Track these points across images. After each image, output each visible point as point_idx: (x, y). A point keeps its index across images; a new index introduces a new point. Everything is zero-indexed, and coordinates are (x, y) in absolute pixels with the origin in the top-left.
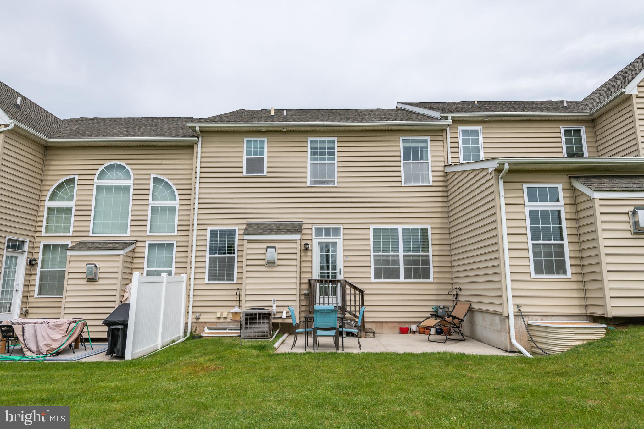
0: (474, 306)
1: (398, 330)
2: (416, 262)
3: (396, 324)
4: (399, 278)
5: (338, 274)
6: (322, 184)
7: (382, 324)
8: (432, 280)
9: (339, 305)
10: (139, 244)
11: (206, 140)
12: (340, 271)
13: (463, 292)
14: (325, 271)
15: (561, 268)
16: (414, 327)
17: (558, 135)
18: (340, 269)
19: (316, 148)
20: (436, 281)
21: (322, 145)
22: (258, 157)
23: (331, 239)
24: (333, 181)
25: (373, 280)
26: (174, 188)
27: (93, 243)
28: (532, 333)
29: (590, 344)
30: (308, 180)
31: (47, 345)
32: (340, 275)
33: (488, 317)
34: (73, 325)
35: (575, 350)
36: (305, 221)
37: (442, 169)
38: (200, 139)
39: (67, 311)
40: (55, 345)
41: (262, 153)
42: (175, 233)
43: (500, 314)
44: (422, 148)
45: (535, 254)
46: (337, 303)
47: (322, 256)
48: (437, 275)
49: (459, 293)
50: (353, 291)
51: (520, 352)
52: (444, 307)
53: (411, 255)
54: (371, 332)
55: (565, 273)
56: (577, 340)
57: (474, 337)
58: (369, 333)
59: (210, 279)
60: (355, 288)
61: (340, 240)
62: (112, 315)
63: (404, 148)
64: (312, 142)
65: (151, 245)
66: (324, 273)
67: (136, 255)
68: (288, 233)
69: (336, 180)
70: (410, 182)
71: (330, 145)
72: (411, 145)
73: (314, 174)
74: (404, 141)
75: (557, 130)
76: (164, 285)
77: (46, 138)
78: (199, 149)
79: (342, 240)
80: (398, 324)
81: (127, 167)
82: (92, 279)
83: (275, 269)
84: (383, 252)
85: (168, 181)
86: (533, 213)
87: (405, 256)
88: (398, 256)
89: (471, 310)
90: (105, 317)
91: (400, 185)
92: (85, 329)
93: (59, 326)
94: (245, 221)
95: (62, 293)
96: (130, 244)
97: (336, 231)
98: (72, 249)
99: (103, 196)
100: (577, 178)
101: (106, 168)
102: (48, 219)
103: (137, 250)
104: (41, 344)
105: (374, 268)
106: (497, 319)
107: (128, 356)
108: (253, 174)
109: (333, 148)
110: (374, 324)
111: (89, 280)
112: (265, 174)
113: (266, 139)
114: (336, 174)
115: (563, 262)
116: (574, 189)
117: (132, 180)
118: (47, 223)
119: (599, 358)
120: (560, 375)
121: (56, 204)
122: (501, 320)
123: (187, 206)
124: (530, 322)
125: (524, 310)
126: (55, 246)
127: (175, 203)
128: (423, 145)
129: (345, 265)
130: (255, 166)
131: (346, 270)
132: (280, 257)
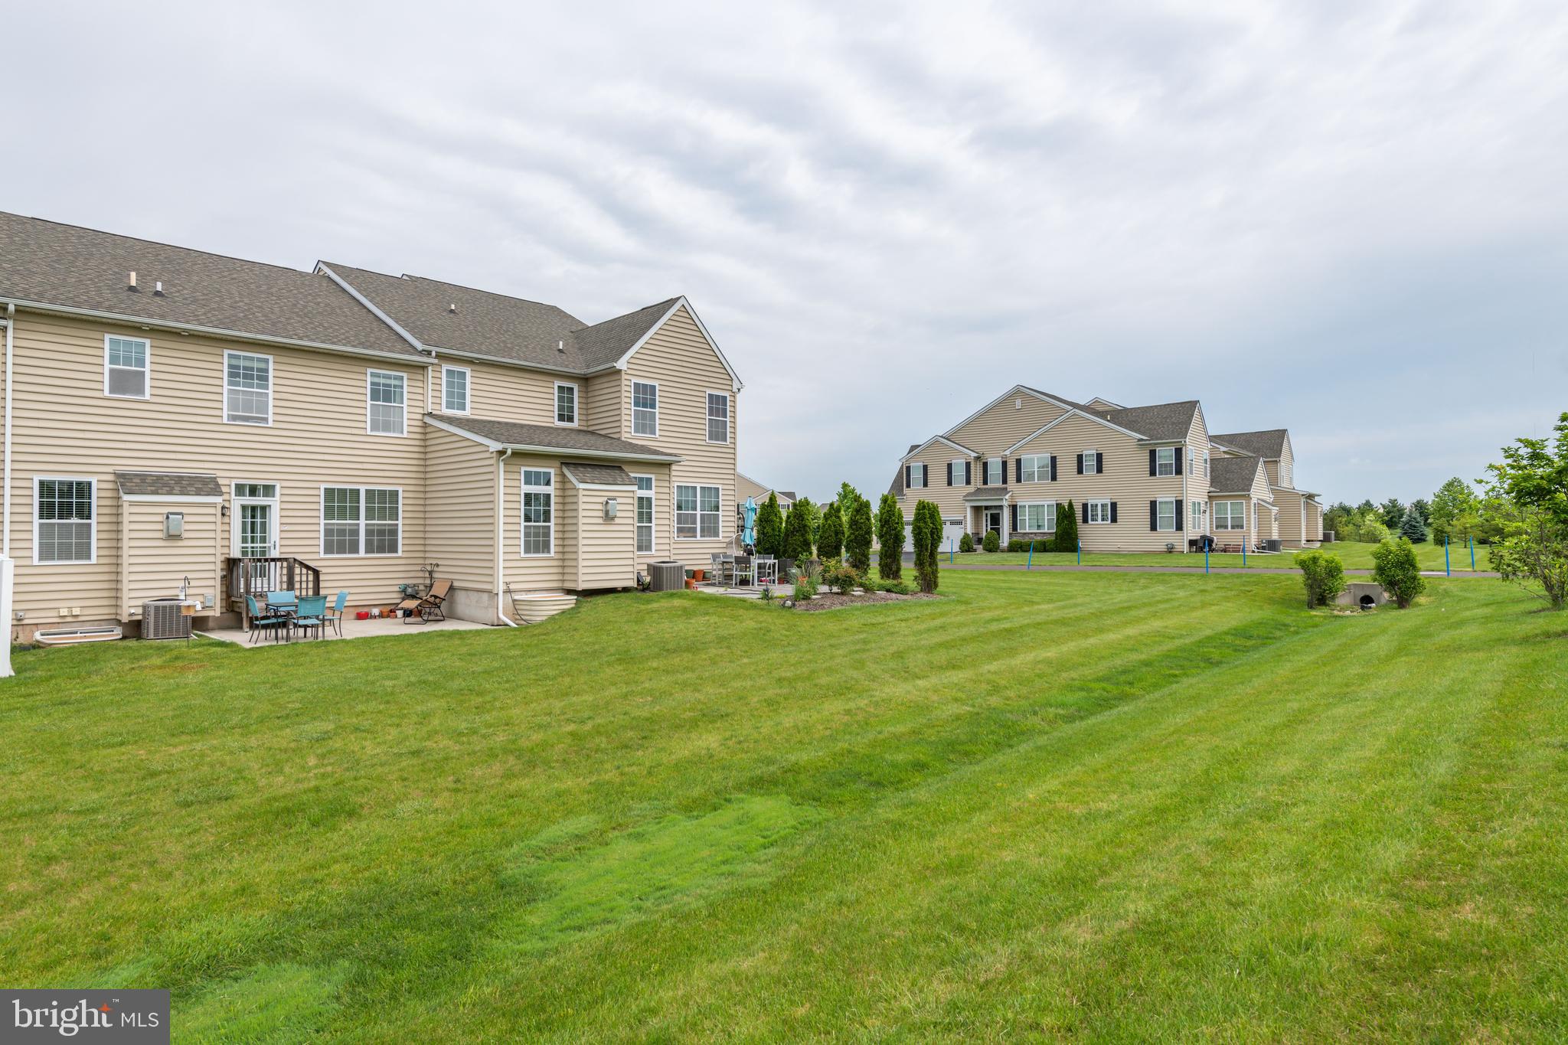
0: (456, 584)
1: (353, 616)
2: (381, 533)
3: (351, 609)
4: (357, 552)
5: (272, 548)
6: (248, 421)
8: (400, 554)
11: (23, 326)
12: (276, 545)
13: (440, 569)
14: (249, 545)
15: (546, 547)
16: (376, 611)
17: (551, 391)
18: (275, 542)
19: (238, 367)
20: (406, 555)
21: (248, 364)
22: (133, 368)
23: (259, 501)
24: (266, 420)
25: (322, 555)
28: (517, 607)
29: (563, 612)
30: (225, 413)
32: (275, 549)
33: (474, 596)
35: (552, 618)
36: (219, 474)
37: (420, 417)
38: (13, 323)
41: (141, 363)
43: (489, 592)
44: (395, 386)
45: (527, 535)
47: (244, 524)
48: (406, 548)
49: (436, 569)
50: (304, 571)
51: (507, 625)
52: (414, 585)
53: (375, 524)
55: (549, 552)
56: (553, 610)
57: (453, 616)
59: (43, 559)
60: (308, 568)
61: (274, 503)
63: (372, 384)
64: (230, 356)
66: (247, 548)
68: (202, 493)
69: (271, 417)
70: (379, 430)
71: (262, 365)
72: (382, 381)
73: (233, 405)
74: (373, 375)
75: (551, 385)
79: (279, 502)
80: (354, 608)
83: (180, 543)
84: (337, 520)
86: (528, 496)
87: (367, 525)
88: (358, 525)
89: (452, 588)
91: (364, 434)
94: (110, 469)
97: (269, 490)
100: (567, 464)
105: (325, 540)
106: (485, 596)
108: (124, 394)
109: (267, 371)
112: (147, 397)
113: (148, 342)
114: (271, 410)
115: (549, 541)
116: (563, 475)
119: (570, 622)
120: (545, 634)
122: (489, 597)
124: (516, 597)
125: (512, 587)
128: (397, 383)
129: (283, 536)
130: (126, 382)
131: (284, 543)
132: (188, 527)
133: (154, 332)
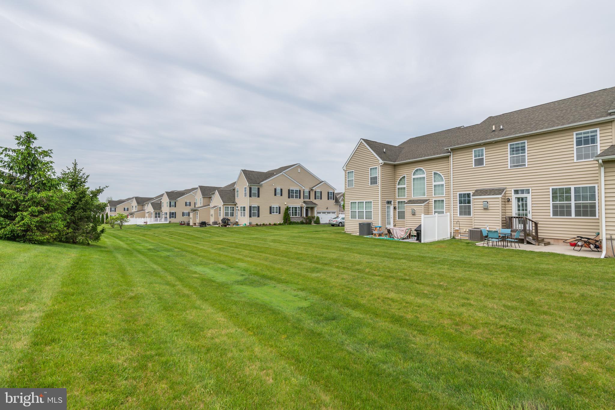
2: (585, 207)
4: (571, 215)
6: (518, 167)
7: (558, 240)
8: (597, 217)
9: (522, 229)
10: (430, 200)
11: (454, 153)
14: (521, 212)
18: (529, 211)
19: (514, 148)
21: (517, 146)
22: (481, 157)
23: (524, 195)
24: (525, 165)
25: (552, 216)
26: (443, 176)
27: (413, 200)
30: (509, 166)
31: (400, 236)
32: (529, 213)
34: (407, 230)
36: (507, 187)
38: (452, 153)
39: (407, 225)
40: (402, 236)
41: (482, 155)
42: (444, 195)
44: (592, 136)
46: (521, 228)
47: (518, 204)
53: (581, 203)
59: (460, 215)
60: (532, 221)
61: (529, 197)
62: (418, 227)
63: (576, 139)
64: (510, 145)
65: (435, 201)
66: (519, 213)
67: (430, 205)
68: (495, 194)
69: (527, 164)
70: (582, 159)
71: (523, 145)
72: (583, 135)
73: (512, 162)
74: (576, 135)
76: (436, 218)
77: (394, 163)
78: (451, 158)
79: (531, 196)
81: (423, 169)
82: (414, 214)
83: (488, 211)
84: (559, 202)
85: (440, 173)
87: (575, 203)
88: (571, 203)
90: (415, 228)
91: (573, 162)
92: (411, 232)
93: (403, 230)
94: (475, 189)
95: (404, 219)
96: (427, 200)
97: (528, 192)
98: (406, 203)
99: (416, 182)
101: (415, 171)
102: (398, 192)
103: (430, 203)
104: (398, 236)
105: (553, 210)
107: (422, 242)
108: (478, 166)
109: (524, 146)
110: (553, 240)
111: (413, 215)
112: (484, 165)
113: (484, 148)
114: (526, 161)
117: (425, 175)
118: (398, 193)
121: (400, 186)
123: (448, 183)
126: (402, 202)
127: (443, 183)
128: (593, 134)
129: (533, 209)
130: (479, 162)
131: (533, 211)
132: (491, 206)
133: (485, 144)
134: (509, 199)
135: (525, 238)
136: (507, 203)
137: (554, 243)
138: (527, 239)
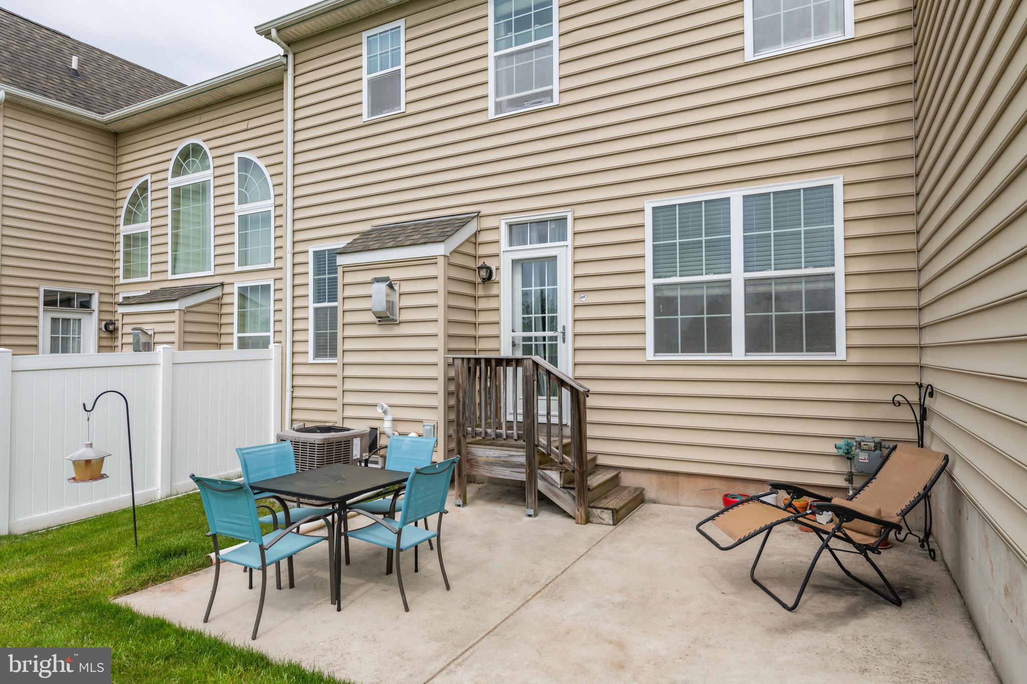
2: (789, 300)
3: (717, 484)
4: (728, 349)
5: (562, 340)
6: (522, 106)
7: (675, 478)
8: (841, 354)
10: (226, 289)
12: (564, 333)
14: (533, 334)
18: (564, 327)
19: (508, 14)
20: (857, 357)
22: (389, 70)
23: (546, 249)
24: (549, 93)
25: (651, 355)
26: (267, 174)
30: (491, 103)
32: (564, 342)
36: (485, 210)
38: (290, 58)
41: (395, 59)
42: (272, 265)
48: (858, 339)
52: (879, 444)
53: (770, 279)
54: (606, 509)
58: (599, 510)
59: (317, 355)
61: (564, 251)
66: (529, 339)
67: (224, 310)
68: (420, 241)
69: (556, 87)
73: (505, 85)
78: (289, 84)
79: (570, 249)
80: (724, 482)
81: (205, 146)
83: (397, 331)
84: (680, 276)
85: (258, 162)
87: (748, 282)
88: (727, 284)
94: (368, 226)
97: (557, 227)
99: (181, 205)
101: (181, 154)
103: (225, 299)
105: (656, 322)
108: (382, 113)
109: (549, 2)
110: (654, 478)
112: (403, 108)
113: (402, 24)
114: (556, 73)
117: (211, 171)
121: (131, 229)
127: (269, 205)
129: (577, 316)
131: (582, 328)
132: (406, 302)
134: (489, 270)
135: (532, 476)
136: (481, 292)
137: (662, 496)
138: (541, 486)
